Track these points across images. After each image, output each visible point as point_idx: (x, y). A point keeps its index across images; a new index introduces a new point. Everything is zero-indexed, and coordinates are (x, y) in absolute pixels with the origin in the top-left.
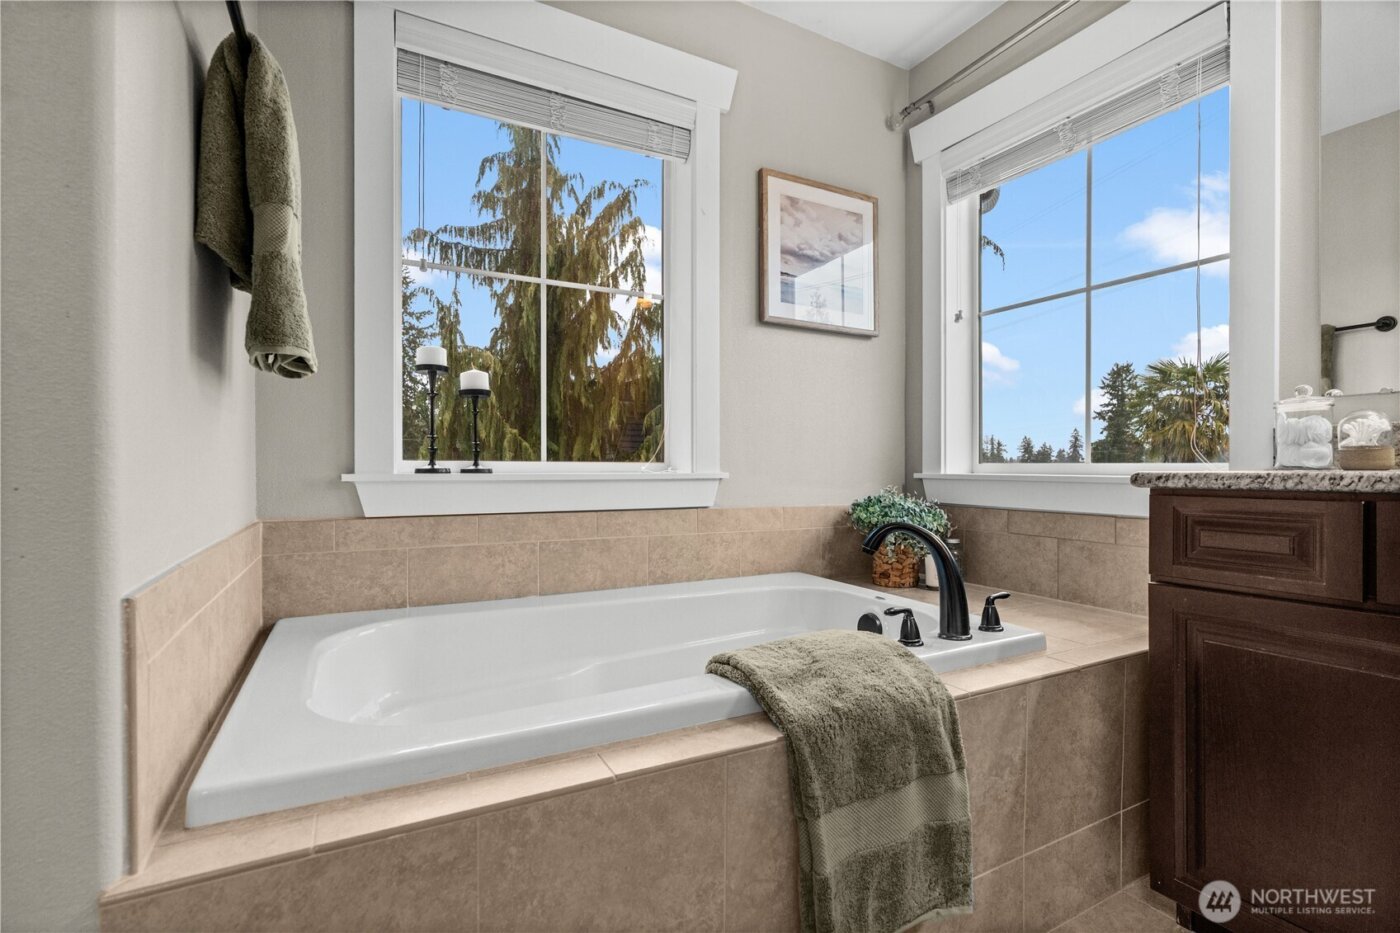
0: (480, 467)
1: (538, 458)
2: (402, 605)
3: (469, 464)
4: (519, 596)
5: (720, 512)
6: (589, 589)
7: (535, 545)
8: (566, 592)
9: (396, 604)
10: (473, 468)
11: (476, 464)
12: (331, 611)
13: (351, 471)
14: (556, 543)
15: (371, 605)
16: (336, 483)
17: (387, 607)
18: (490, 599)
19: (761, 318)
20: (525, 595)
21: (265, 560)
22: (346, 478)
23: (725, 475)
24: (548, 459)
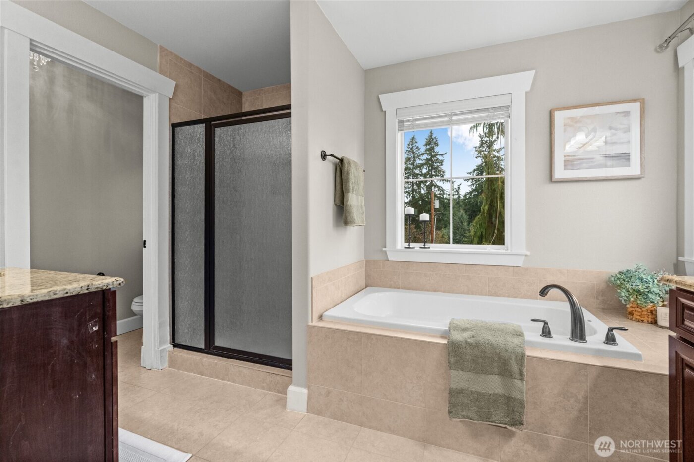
0: (426, 246)
1: (449, 243)
2: (399, 288)
3: (422, 245)
4: (435, 291)
5: (526, 269)
6: (461, 293)
7: (441, 274)
8: (453, 293)
9: (397, 287)
10: (423, 246)
11: (424, 245)
12: (380, 287)
13: (386, 247)
14: (449, 275)
15: (390, 287)
16: (381, 250)
17: (395, 288)
18: (425, 290)
19: (551, 179)
20: (438, 291)
21: (366, 270)
22: (384, 249)
23: (528, 253)
24: (453, 243)
